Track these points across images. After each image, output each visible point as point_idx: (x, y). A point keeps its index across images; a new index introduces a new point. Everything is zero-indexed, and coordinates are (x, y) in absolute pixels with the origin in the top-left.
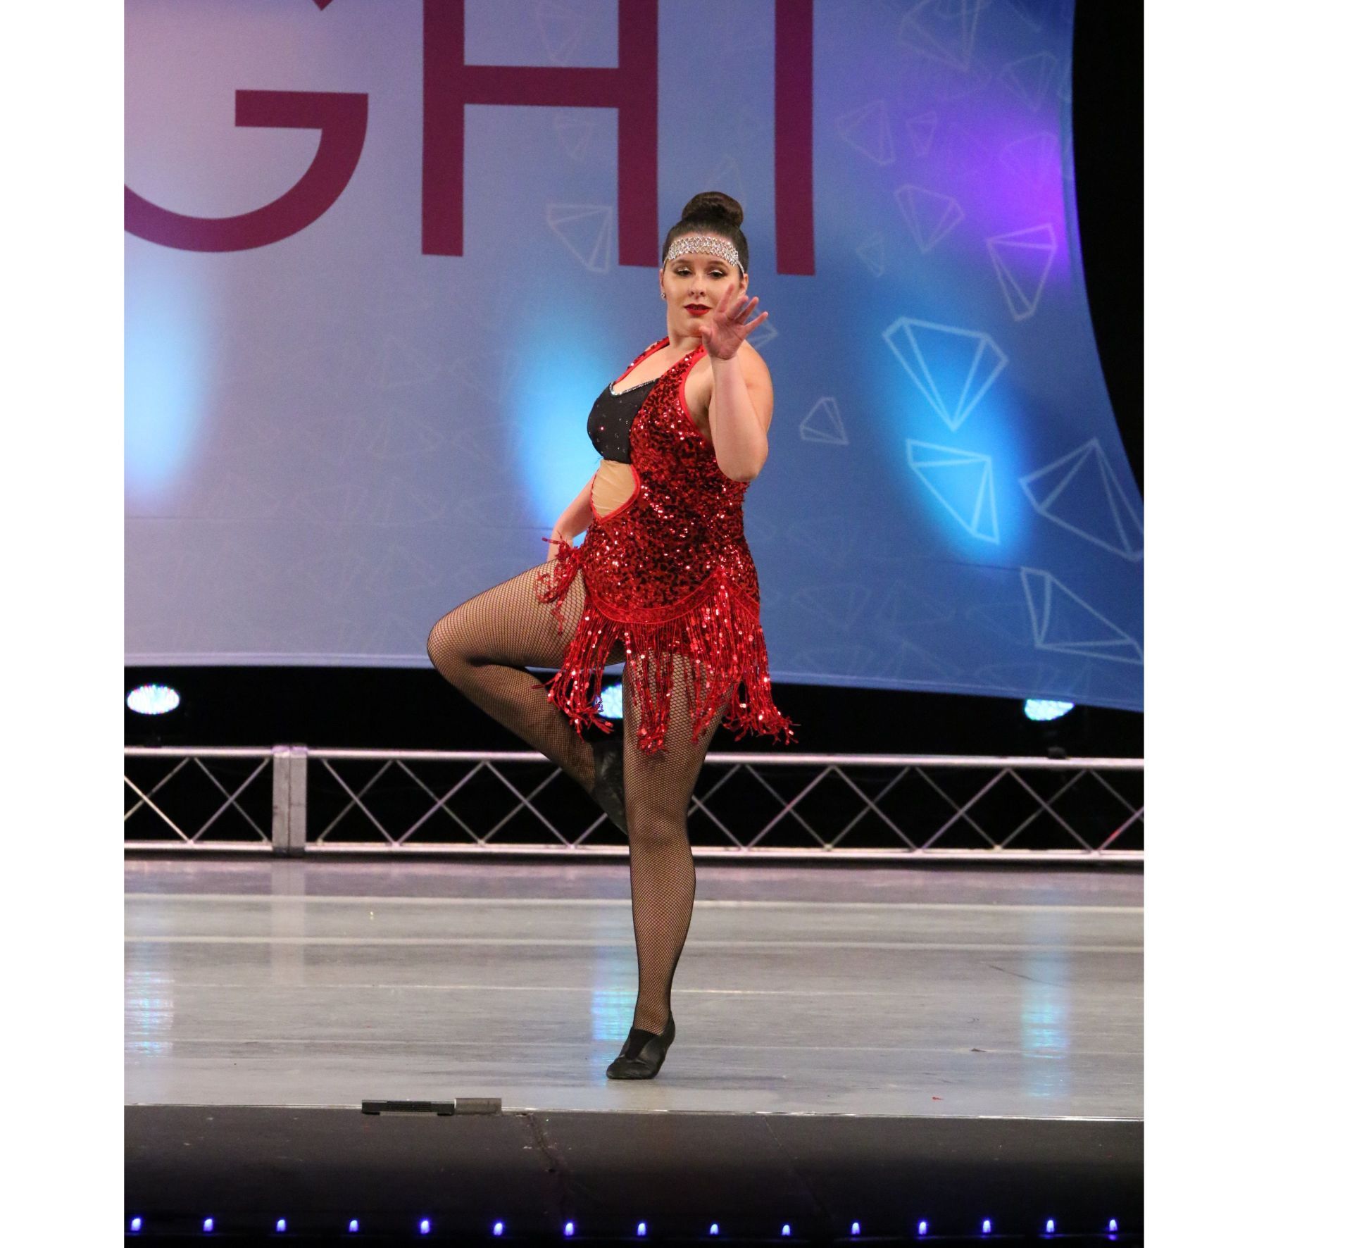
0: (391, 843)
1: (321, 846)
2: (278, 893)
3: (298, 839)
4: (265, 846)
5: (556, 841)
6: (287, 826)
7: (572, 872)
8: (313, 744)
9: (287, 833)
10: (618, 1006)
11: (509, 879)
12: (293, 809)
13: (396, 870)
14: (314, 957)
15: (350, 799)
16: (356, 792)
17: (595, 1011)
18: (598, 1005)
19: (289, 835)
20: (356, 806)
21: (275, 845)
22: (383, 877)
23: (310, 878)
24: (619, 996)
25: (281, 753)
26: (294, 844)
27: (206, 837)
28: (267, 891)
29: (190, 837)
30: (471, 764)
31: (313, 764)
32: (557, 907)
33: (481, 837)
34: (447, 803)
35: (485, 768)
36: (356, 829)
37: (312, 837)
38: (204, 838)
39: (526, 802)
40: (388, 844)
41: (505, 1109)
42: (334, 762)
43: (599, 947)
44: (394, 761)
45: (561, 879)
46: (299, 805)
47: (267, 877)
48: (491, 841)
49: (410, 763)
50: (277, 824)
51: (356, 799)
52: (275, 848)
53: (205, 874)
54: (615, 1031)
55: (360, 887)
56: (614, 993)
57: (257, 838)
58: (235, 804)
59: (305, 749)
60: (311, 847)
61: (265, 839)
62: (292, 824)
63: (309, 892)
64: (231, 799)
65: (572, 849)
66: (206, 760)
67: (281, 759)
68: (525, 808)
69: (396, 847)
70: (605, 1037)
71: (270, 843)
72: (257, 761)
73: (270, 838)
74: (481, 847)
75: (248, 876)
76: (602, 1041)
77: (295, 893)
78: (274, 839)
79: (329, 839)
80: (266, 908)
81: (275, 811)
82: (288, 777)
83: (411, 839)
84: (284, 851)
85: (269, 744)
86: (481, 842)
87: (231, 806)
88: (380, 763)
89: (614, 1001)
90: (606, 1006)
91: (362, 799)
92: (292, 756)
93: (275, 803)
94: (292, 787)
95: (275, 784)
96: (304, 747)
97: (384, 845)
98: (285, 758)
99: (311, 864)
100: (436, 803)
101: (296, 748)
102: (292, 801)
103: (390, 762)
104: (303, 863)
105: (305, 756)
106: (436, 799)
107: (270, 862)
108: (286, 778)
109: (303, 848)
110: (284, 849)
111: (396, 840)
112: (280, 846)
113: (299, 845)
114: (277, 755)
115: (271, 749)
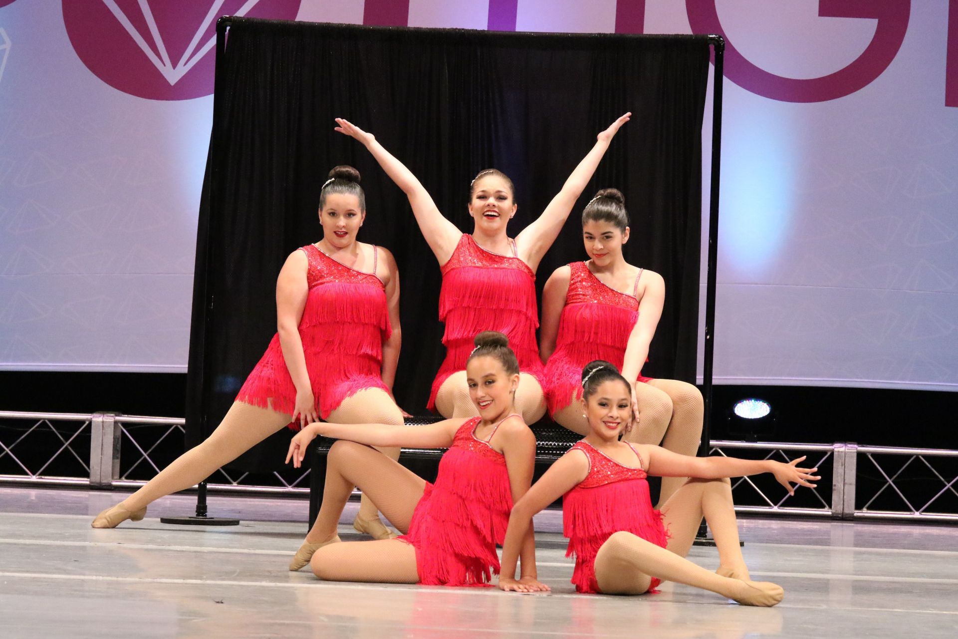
0: (914, 512)
1: (865, 513)
2: (834, 545)
3: (850, 508)
4: (826, 511)
6: (842, 498)
8: (861, 443)
9: (842, 503)
12: (846, 487)
13: (917, 530)
14: (860, 588)
15: (887, 481)
16: (890, 477)
19: (843, 505)
20: (890, 485)
21: (834, 511)
22: (907, 535)
23: (858, 535)
25: (838, 448)
26: (847, 511)
28: (826, 542)
29: (775, 504)
31: (861, 456)
36: (889, 502)
37: (859, 506)
38: (784, 505)
40: (912, 513)
42: (875, 455)
44: (917, 456)
46: (851, 484)
47: (827, 533)
49: (927, 457)
50: (835, 497)
51: (890, 481)
52: (833, 513)
53: (784, 529)
55: (891, 542)
57: (823, 507)
59: (856, 446)
60: (858, 513)
61: (827, 508)
62: (845, 497)
63: (856, 545)
67: (839, 452)
69: (917, 515)
71: (830, 510)
72: (823, 453)
73: (830, 507)
75: (815, 532)
77: (848, 546)
78: (833, 507)
79: (871, 508)
80: (826, 555)
81: (834, 488)
82: (844, 465)
83: (927, 511)
84: (840, 516)
85: (831, 441)
88: (908, 457)
91: (893, 482)
92: (846, 451)
93: (834, 483)
94: (846, 472)
95: (835, 470)
96: (855, 444)
97: (909, 513)
98: (842, 452)
99: (858, 525)
100: (946, 486)
101: (849, 445)
102: (846, 481)
103: (914, 457)
104: (853, 524)
105: (855, 451)
106: (946, 483)
107: (830, 523)
108: (842, 465)
109: (853, 514)
110: (839, 514)
111: (917, 510)
112: (837, 512)
113: (850, 512)
114: (836, 450)
115: (832, 445)
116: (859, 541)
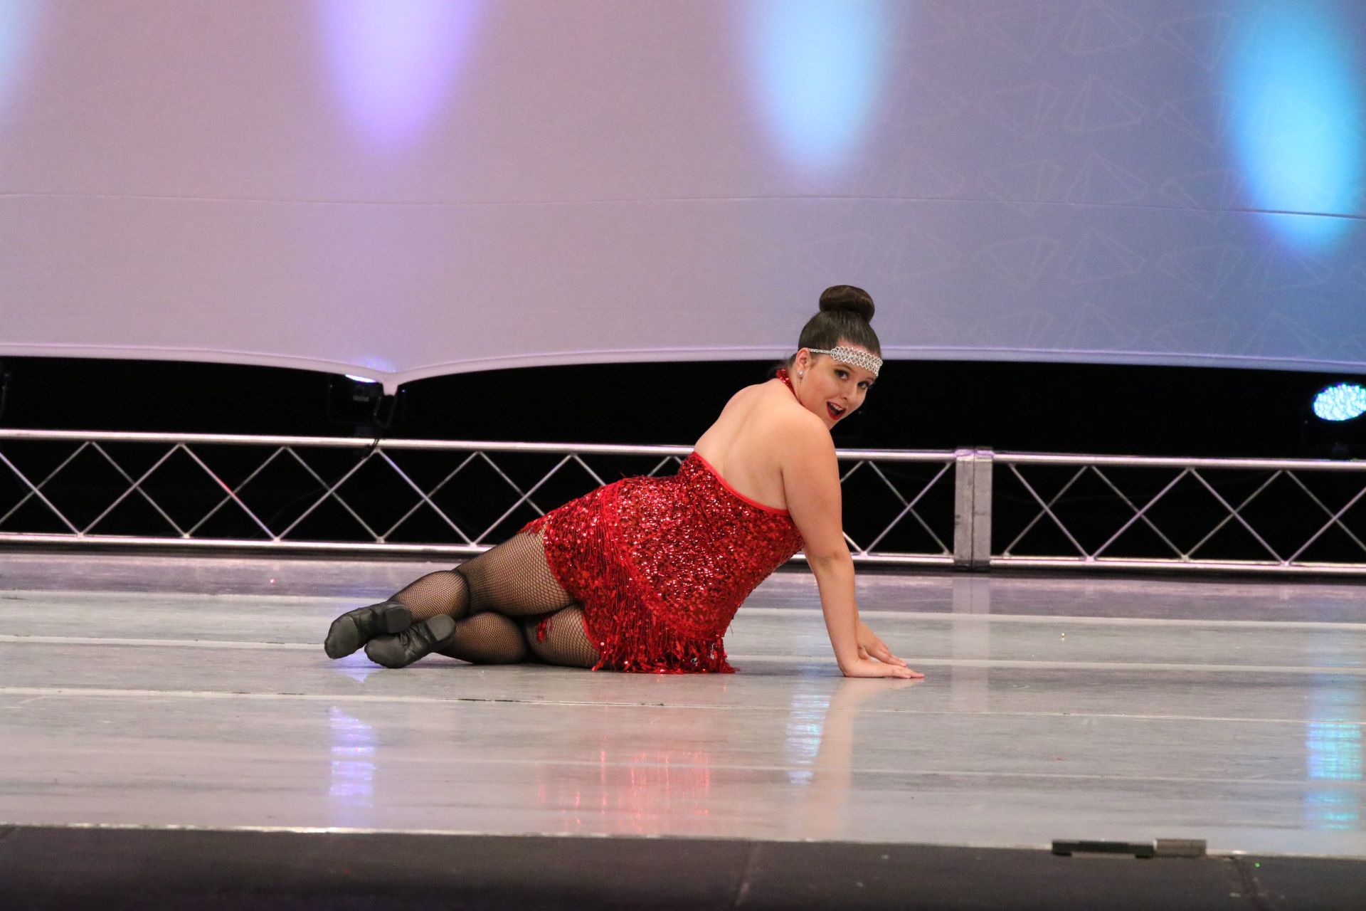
0: (1085, 557)
1: (1007, 559)
2: (959, 610)
3: (983, 552)
4: (945, 559)
5: (1268, 557)
6: (970, 536)
7: (1286, 592)
8: (999, 448)
9: (970, 543)
10: (1337, 740)
11: (1213, 598)
12: (977, 518)
13: (1091, 587)
14: (1000, 681)
15: (1041, 508)
16: (1047, 501)
17: (1311, 745)
18: (1316, 739)
19: (972, 547)
20: (1046, 515)
21: (957, 558)
22: (1074, 595)
23: (995, 594)
24: (1337, 729)
25: (963, 456)
26: (978, 557)
27: (879, 549)
28: (948, 608)
29: (864, 548)
30: (1176, 470)
31: (999, 469)
32: (1267, 629)
33: (1185, 553)
34: (1145, 514)
35: (1189, 474)
36: (1047, 542)
37: (997, 549)
38: (877, 549)
39: (1234, 513)
40: (1082, 558)
41: (1210, 851)
42: (1021, 466)
43: (1313, 675)
44: (1089, 466)
45: (1275, 599)
46: (983, 514)
47: (948, 593)
48: (1194, 557)
49: (1104, 468)
50: (959, 535)
51: (1047, 508)
52: (956, 562)
53: (880, 589)
54: (1333, 768)
55: (1050, 606)
56: (1332, 725)
57: (940, 551)
58: (913, 511)
59: (991, 452)
60: (995, 561)
61: (946, 552)
62: (975, 535)
63: (994, 611)
64: (909, 507)
65: (1285, 566)
66: (880, 463)
67: (964, 462)
68: (1234, 519)
69: (1090, 561)
70: (1322, 775)
71: (951, 556)
72: (939, 465)
73: (951, 550)
74: (1185, 563)
75: (925, 591)
76: (1319, 778)
77: (981, 612)
78: (955, 551)
79: (1014, 552)
80: (946, 627)
81: (957, 520)
82: (972, 482)
83: (1106, 554)
84: (967, 565)
85: (952, 447)
86: (1185, 557)
87: (909, 513)
88: (1076, 467)
89: (1332, 734)
90: (1323, 739)
91: (1051, 509)
92: (976, 460)
93: (957, 512)
94: (977, 494)
95: (957, 491)
96: (988, 450)
97: (1077, 559)
98: (969, 463)
99: (998, 579)
100: (1134, 514)
101: (980, 452)
102: (976, 509)
103: (1085, 468)
104: (987, 579)
105: (991, 460)
106: (1136, 509)
107: (950, 576)
108: (969, 484)
109: (988, 562)
110: (967, 562)
111: (1090, 554)
112: (963, 559)
113: (984, 559)
114: (959, 459)
115: (953, 452)
116: (997, 605)
